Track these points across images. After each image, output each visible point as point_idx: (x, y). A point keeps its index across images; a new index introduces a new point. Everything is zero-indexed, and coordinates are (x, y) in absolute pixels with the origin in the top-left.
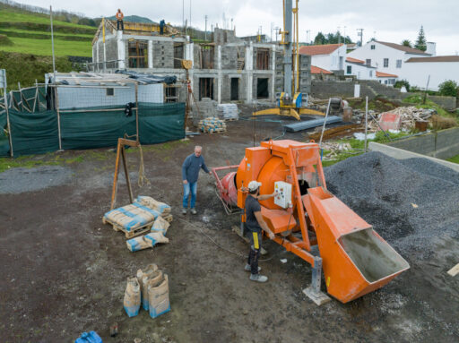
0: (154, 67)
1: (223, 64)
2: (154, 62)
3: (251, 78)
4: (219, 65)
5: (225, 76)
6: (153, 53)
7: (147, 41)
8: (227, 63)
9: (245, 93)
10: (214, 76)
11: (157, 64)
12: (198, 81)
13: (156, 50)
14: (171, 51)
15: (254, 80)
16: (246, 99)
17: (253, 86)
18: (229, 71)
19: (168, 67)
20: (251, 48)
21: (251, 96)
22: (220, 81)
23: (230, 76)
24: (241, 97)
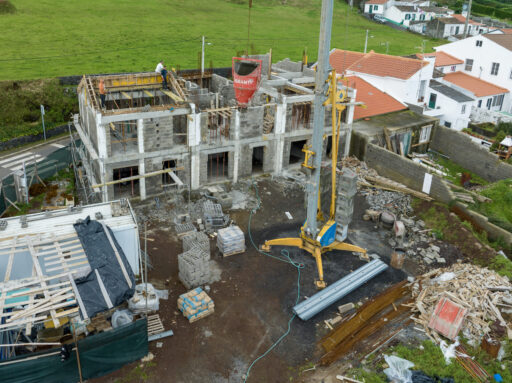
0: (145, 151)
1: (242, 132)
2: (145, 145)
3: (282, 144)
4: (237, 134)
5: (245, 147)
6: (144, 135)
7: (136, 121)
8: (247, 130)
9: (272, 163)
10: (229, 149)
11: (150, 146)
12: (206, 159)
13: (148, 130)
14: (170, 127)
15: (285, 145)
16: (273, 171)
17: (285, 152)
18: (250, 140)
19: (165, 148)
20: (285, 106)
21: (281, 166)
22: (236, 154)
23: (252, 146)
24: (266, 168)
